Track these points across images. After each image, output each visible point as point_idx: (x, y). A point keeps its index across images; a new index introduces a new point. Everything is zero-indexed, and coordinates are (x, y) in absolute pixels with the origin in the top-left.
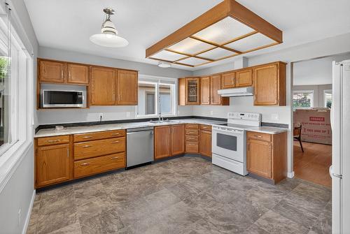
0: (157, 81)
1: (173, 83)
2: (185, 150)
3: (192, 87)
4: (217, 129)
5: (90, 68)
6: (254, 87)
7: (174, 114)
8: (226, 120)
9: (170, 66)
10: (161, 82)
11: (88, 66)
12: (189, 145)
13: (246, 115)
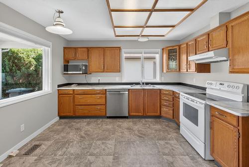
0: (141, 53)
1: (157, 53)
2: (161, 114)
3: (171, 56)
5: (88, 49)
6: (229, 49)
7: (158, 80)
9: (147, 40)
10: (145, 53)
11: (87, 48)
12: (164, 109)
13: (226, 84)
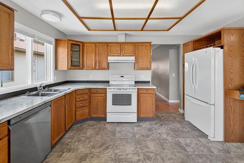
2: (75, 119)
3: (75, 51)
4: (112, 90)
8: (108, 82)
